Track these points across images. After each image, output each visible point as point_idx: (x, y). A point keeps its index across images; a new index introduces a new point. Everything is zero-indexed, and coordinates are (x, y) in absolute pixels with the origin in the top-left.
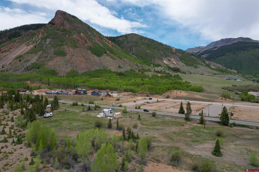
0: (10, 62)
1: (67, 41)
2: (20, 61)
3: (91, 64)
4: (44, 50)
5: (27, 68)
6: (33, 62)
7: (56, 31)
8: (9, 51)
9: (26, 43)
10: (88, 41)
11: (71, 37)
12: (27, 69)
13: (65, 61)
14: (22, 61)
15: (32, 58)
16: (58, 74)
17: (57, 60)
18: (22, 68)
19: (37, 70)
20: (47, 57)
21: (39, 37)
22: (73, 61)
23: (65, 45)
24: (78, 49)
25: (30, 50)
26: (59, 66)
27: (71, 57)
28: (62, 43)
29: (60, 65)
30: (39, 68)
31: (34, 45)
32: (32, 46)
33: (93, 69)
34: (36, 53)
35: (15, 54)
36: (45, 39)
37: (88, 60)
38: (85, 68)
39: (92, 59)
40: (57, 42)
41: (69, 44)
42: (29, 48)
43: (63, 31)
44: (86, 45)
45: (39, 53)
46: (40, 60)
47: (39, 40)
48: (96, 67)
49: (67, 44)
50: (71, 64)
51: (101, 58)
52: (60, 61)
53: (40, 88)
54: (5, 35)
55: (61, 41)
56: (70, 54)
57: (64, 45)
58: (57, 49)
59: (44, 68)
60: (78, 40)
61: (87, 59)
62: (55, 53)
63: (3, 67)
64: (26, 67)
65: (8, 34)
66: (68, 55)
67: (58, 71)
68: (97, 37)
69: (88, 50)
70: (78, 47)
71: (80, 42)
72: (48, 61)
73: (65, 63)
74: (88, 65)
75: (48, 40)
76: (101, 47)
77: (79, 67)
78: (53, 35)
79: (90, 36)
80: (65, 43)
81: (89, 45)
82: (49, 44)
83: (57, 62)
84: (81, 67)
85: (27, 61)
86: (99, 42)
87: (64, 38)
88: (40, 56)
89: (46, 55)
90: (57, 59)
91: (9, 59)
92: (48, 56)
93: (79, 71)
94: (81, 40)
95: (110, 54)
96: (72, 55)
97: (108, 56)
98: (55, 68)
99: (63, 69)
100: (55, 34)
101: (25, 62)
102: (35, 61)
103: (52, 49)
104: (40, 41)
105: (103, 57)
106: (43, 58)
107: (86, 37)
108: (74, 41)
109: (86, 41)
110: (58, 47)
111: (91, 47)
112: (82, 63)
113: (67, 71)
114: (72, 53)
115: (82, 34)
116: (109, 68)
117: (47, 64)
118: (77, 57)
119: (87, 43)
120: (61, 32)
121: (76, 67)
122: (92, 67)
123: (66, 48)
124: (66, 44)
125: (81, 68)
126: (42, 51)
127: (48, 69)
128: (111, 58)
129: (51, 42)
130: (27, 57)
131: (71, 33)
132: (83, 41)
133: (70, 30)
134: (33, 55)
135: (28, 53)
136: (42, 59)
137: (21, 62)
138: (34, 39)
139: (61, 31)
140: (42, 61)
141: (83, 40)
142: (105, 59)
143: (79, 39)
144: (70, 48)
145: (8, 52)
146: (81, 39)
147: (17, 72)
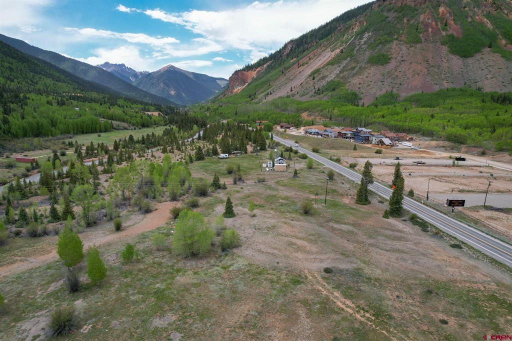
0: (302, 81)
1: (401, 32)
2: (314, 79)
3: (436, 77)
4: (353, 56)
5: (319, 90)
6: (330, 80)
7: (385, 14)
8: (307, 63)
9: (332, 46)
10: (453, 23)
11: (412, 22)
12: (318, 92)
13: (383, 75)
14: (316, 79)
15: (331, 73)
16: (361, 99)
17: (369, 73)
18: (311, 91)
19: (330, 94)
20: (353, 68)
21: (352, 33)
22: (398, 74)
23: (395, 42)
24: (419, 46)
25: (334, 58)
26: (369, 85)
27: (398, 64)
28: (389, 39)
29: (370, 83)
30: (334, 90)
31: (342, 48)
32: (338, 51)
33: (437, 88)
34: (340, 62)
35: (312, 68)
36: (360, 34)
37: (433, 68)
38: (418, 87)
39: (445, 65)
40: (381, 38)
41: (403, 38)
42: (333, 54)
43: (400, 10)
44: (444, 33)
45: (345, 62)
46: (342, 75)
47: (352, 37)
48: (446, 84)
49: (400, 39)
50: (393, 81)
51: (470, 61)
52: (374, 75)
53: (313, 124)
54: (316, 36)
55: (389, 34)
56: (399, 58)
57: (391, 41)
58: (376, 51)
59: (341, 89)
60: (427, 25)
61: (433, 66)
62: (369, 60)
63: (291, 91)
64: (317, 89)
65: (321, 32)
66: (393, 61)
67: (363, 94)
68: (485, 7)
69: (442, 46)
70: (421, 42)
71: (430, 30)
72: (354, 75)
73: (381, 78)
74: (428, 80)
75: (366, 35)
76: (483, 33)
77: (406, 85)
78: (378, 23)
79: (464, 8)
80: (396, 37)
81: (451, 32)
82: (365, 43)
83: (367, 77)
84: (410, 85)
85: (323, 79)
86: (485, 19)
87: (398, 26)
88: (344, 67)
89: (353, 66)
90: (369, 71)
91: (303, 77)
92: (356, 67)
93: (402, 93)
94: (434, 23)
95: (505, 46)
96: (403, 61)
97: (494, 52)
98: (359, 88)
99: (373, 91)
100: (382, 21)
101: (318, 81)
102: (334, 76)
103: (367, 53)
104: (352, 39)
105: (478, 56)
106: (347, 70)
107: (450, 13)
108: (417, 29)
109: (446, 25)
110: (380, 46)
111: (453, 37)
112: (417, 76)
113: (378, 94)
114: (402, 57)
115: (441, 9)
116: (479, 84)
117: (349, 82)
118: (411, 63)
119: (448, 28)
120: (396, 14)
121: (401, 85)
122: (437, 84)
123: (394, 46)
124: (397, 39)
125: (409, 87)
126: (349, 59)
127: (348, 90)
128: (502, 57)
129: (369, 38)
130: (325, 71)
131: (417, 10)
132: (439, 26)
133: (415, 5)
134: (335, 66)
135: (328, 64)
136: (345, 73)
137: (315, 81)
138: (345, 36)
139: (396, 11)
140: (342, 78)
141: (439, 24)
142: (482, 61)
143: (430, 21)
144: (401, 47)
145: (306, 65)
146: (436, 22)
147: (304, 97)
